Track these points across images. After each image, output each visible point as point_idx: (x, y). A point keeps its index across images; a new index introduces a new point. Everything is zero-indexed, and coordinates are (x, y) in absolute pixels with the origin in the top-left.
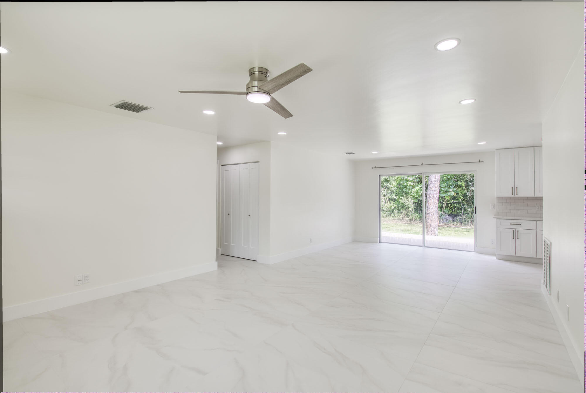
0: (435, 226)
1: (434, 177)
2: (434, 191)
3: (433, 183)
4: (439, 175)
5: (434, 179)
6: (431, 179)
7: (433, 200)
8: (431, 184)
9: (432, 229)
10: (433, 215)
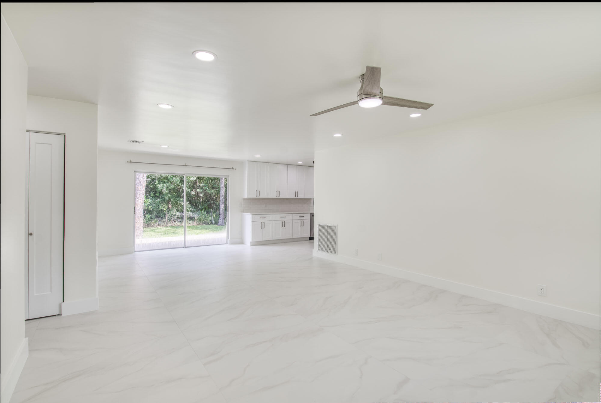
0: (141, 229)
1: (142, 176)
2: (141, 191)
3: (141, 183)
4: (146, 174)
5: (142, 179)
6: (138, 179)
7: (140, 201)
8: (138, 183)
9: (139, 231)
10: (140, 217)
